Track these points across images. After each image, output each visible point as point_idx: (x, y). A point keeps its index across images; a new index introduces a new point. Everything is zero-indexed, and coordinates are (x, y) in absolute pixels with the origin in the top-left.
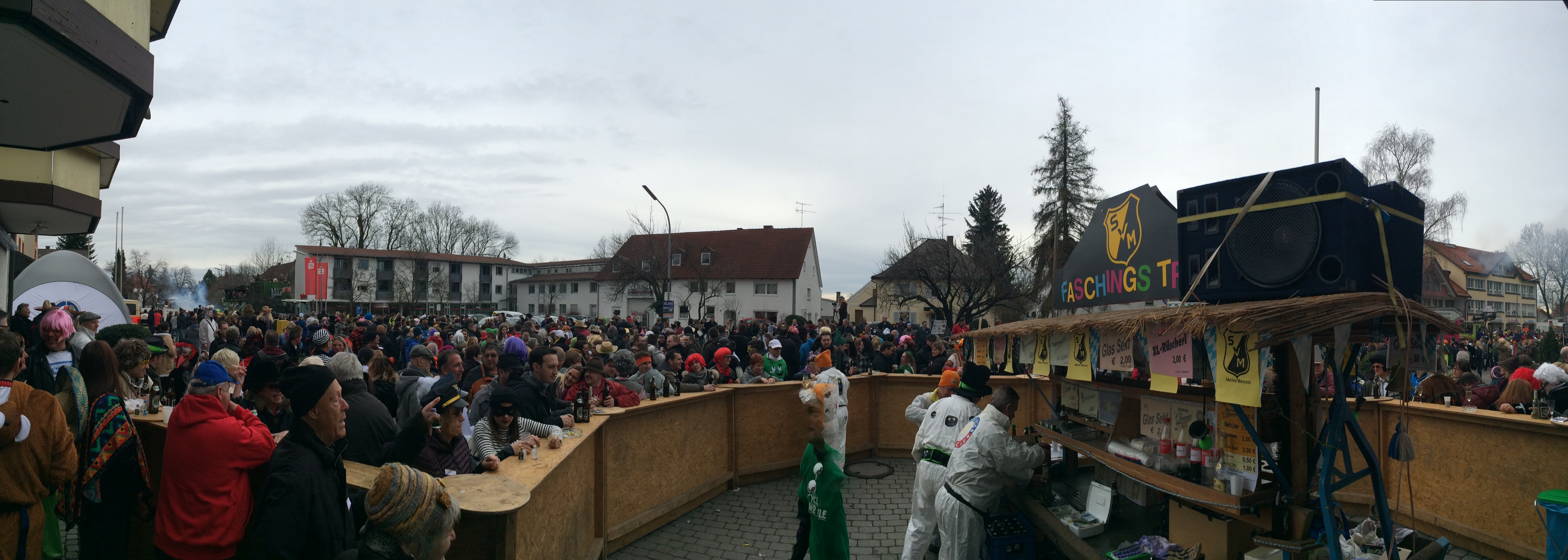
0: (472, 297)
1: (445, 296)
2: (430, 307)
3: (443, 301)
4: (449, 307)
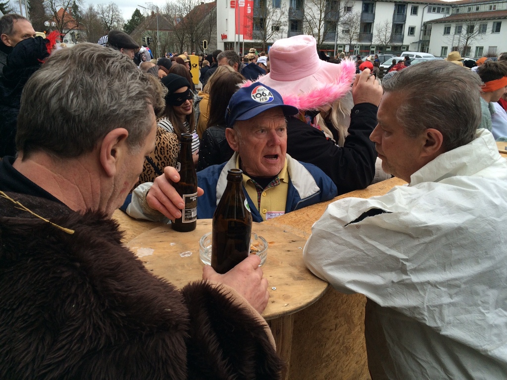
1: (355, 37)
2: (339, 49)
3: (353, 43)
4: (358, 49)
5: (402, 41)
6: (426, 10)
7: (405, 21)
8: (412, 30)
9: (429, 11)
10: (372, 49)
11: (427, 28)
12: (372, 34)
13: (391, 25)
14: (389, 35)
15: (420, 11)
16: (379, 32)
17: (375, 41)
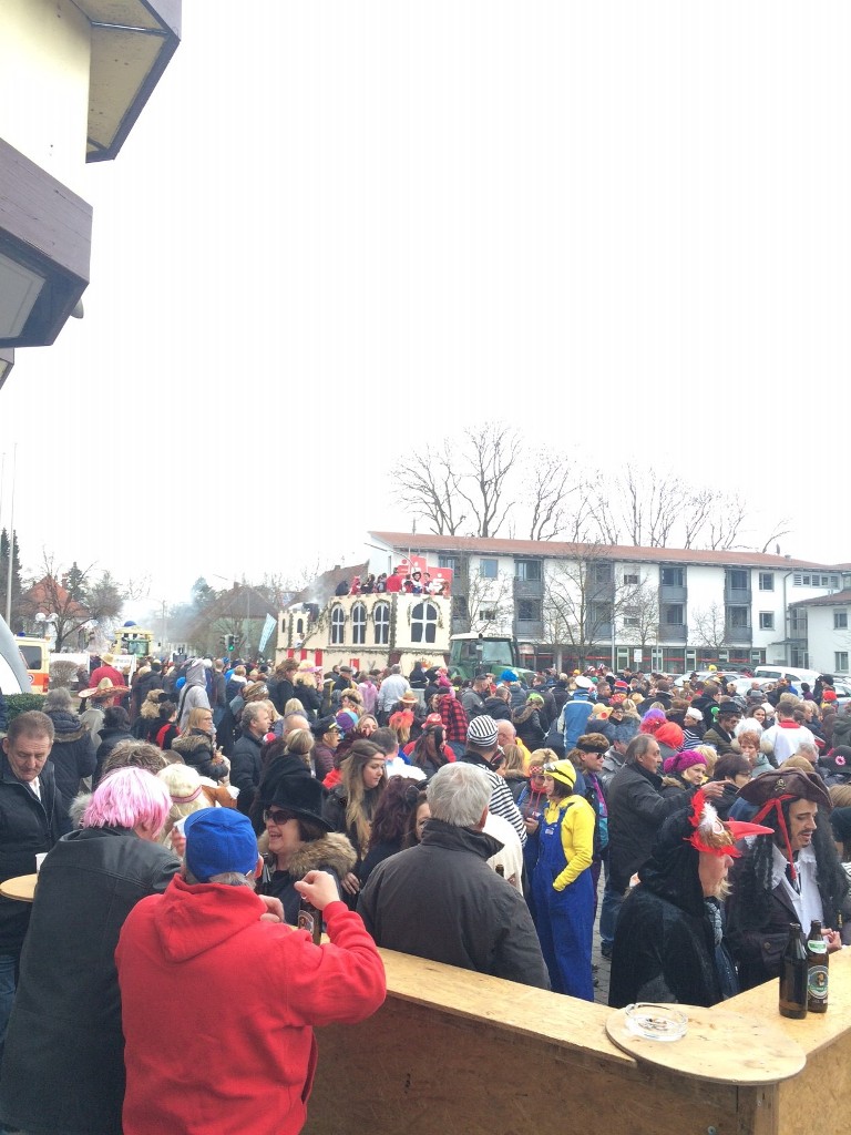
0: (709, 635)
1: (651, 632)
2: (620, 654)
3: (647, 643)
4: (661, 655)
5: (749, 639)
6: (790, 580)
7: (749, 602)
8: (767, 620)
9: (797, 583)
10: (690, 656)
11: (797, 615)
12: (685, 627)
13: (722, 611)
14: (720, 628)
15: (778, 582)
16: (700, 623)
17: (694, 640)
